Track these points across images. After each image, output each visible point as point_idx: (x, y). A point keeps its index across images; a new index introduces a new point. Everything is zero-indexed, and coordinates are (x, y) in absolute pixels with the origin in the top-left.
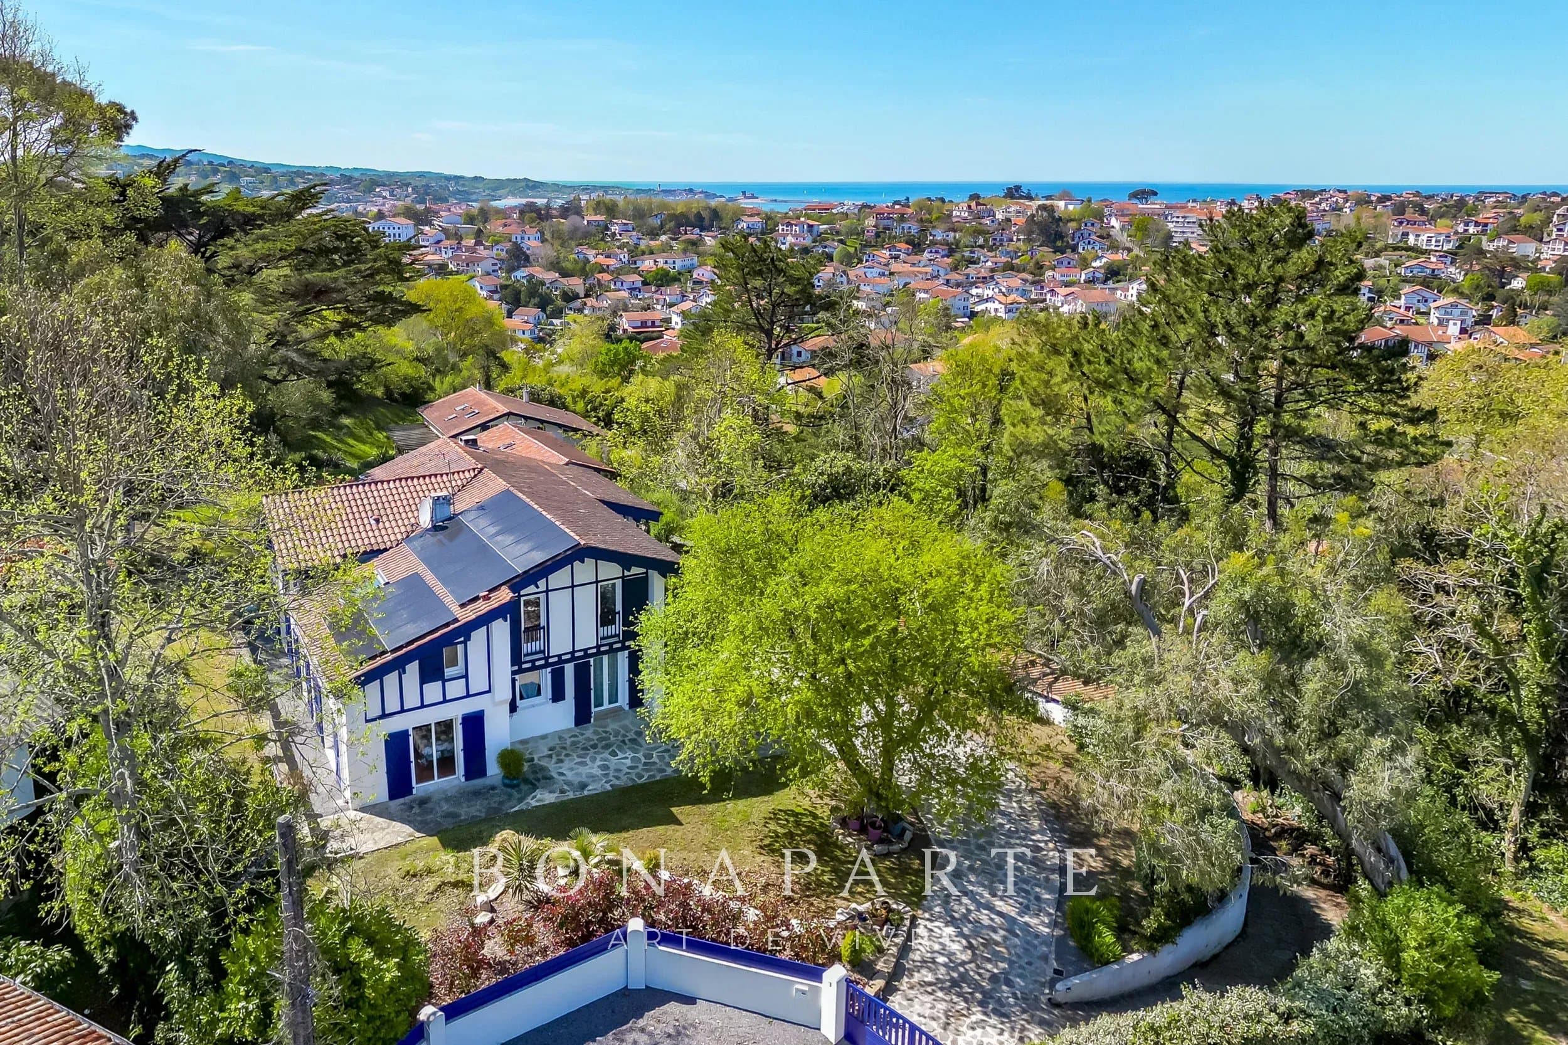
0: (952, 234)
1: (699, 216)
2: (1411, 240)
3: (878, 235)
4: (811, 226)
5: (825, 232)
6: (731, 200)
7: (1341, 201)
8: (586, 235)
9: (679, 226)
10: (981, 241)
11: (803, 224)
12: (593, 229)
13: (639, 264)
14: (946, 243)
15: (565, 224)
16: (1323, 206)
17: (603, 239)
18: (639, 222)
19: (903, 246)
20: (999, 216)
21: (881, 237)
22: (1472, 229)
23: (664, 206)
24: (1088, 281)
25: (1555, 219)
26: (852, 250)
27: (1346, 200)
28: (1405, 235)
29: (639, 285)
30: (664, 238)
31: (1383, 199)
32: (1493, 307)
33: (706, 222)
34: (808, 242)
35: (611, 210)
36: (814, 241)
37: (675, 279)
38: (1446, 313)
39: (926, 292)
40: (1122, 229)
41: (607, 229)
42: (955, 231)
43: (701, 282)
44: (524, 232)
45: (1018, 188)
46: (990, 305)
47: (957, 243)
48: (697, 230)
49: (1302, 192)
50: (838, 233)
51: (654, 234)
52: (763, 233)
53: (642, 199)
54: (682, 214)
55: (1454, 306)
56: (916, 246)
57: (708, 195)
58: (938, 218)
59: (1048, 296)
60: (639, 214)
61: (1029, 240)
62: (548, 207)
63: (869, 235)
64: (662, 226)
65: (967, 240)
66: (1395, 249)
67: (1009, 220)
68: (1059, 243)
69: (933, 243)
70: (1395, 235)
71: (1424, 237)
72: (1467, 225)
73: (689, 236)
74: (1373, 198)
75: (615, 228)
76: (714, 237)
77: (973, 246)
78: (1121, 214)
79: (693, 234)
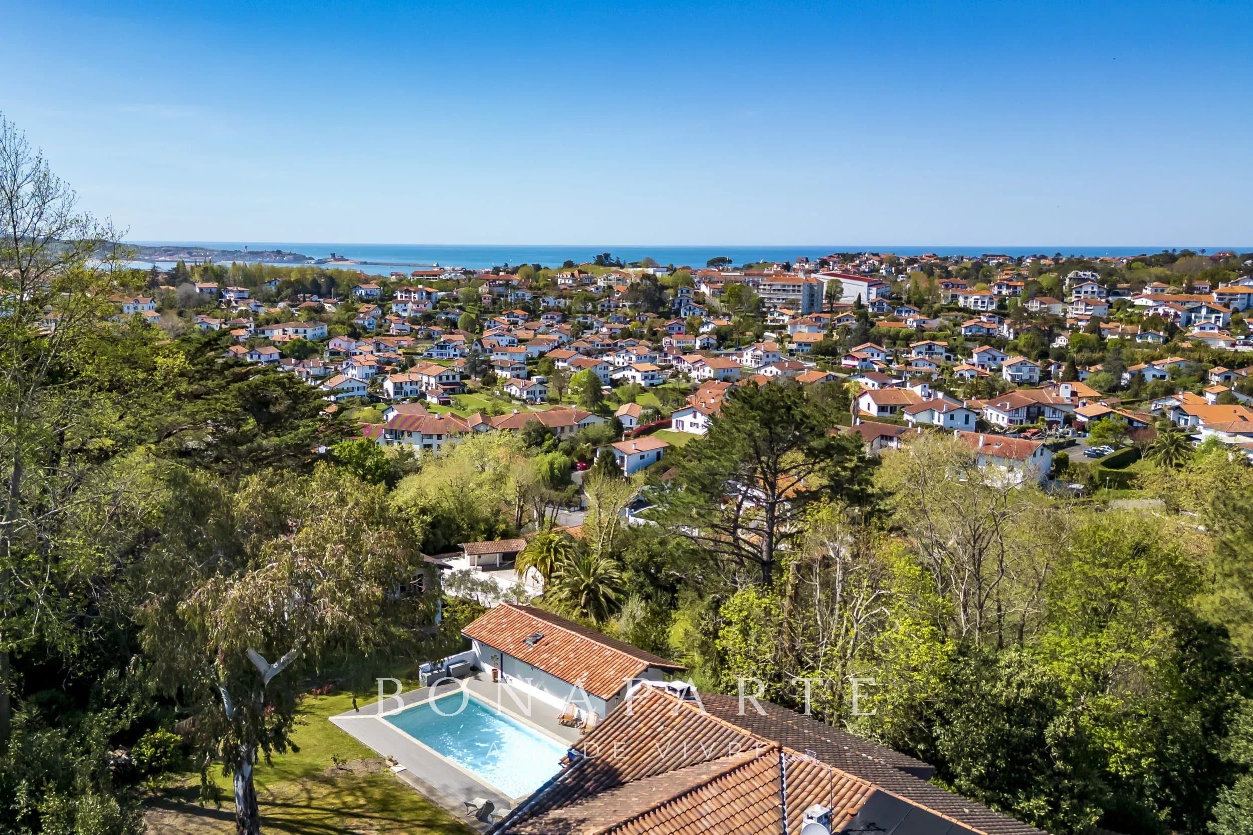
0: (563, 301)
1: (315, 282)
2: (961, 302)
3: (494, 302)
4: (429, 293)
5: (443, 299)
6: (320, 262)
7: (877, 263)
8: (201, 303)
9: (296, 293)
10: (590, 308)
11: (421, 291)
12: (207, 297)
13: (267, 333)
14: (559, 309)
15: (177, 292)
16: (863, 268)
17: (218, 307)
18: (253, 289)
19: (519, 312)
20: (601, 283)
21: (496, 306)
22: (1005, 292)
23: (275, 273)
24: (703, 348)
25: (1067, 281)
26: (474, 316)
27: (881, 264)
28: (955, 297)
29: (276, 357)
30: (282, 305)
31: (911, 261)
32: (1050, 364)
33: (324, 289)
34: (429, 308)
35: (219, 276)
36: (434, 308)
37: (314, 351)
38: (1017, 371)
39: (565, 361)
40: (713, 295)
41: (222, 296)
42: (565, 298)
43: (338, 353)
44: (137, 301)
45: (607, 256)
46: (628, 374)
47: (569, 309)
48: (315, 298)
49: (843, 255)
50: (456, 300)
51: (271, 301)
52: (382, 300)
53: (250, 264)
54: (297, 281)
55: (1023, 364)
56: (533, 314)
57: (298, 258)
58: (545, 286)
59: (675, 363)
60: (251, 280)
61: (634, 307)
62: (154, 272)
63: (486, 302)
64: (279, 292)
65: (579, 306)
66: (950, 310)
67: (610, 287)
68: (661, 310)
69: (547, 310)
70: (946, 298)
71: (971, 300)
72: (1000, 287)
73: (308, 303)
74: (903, 261)
75: (231, 296)
76: (335, 304)
77: (585, 313)
78: (710, 282)
79: (312, 301)
